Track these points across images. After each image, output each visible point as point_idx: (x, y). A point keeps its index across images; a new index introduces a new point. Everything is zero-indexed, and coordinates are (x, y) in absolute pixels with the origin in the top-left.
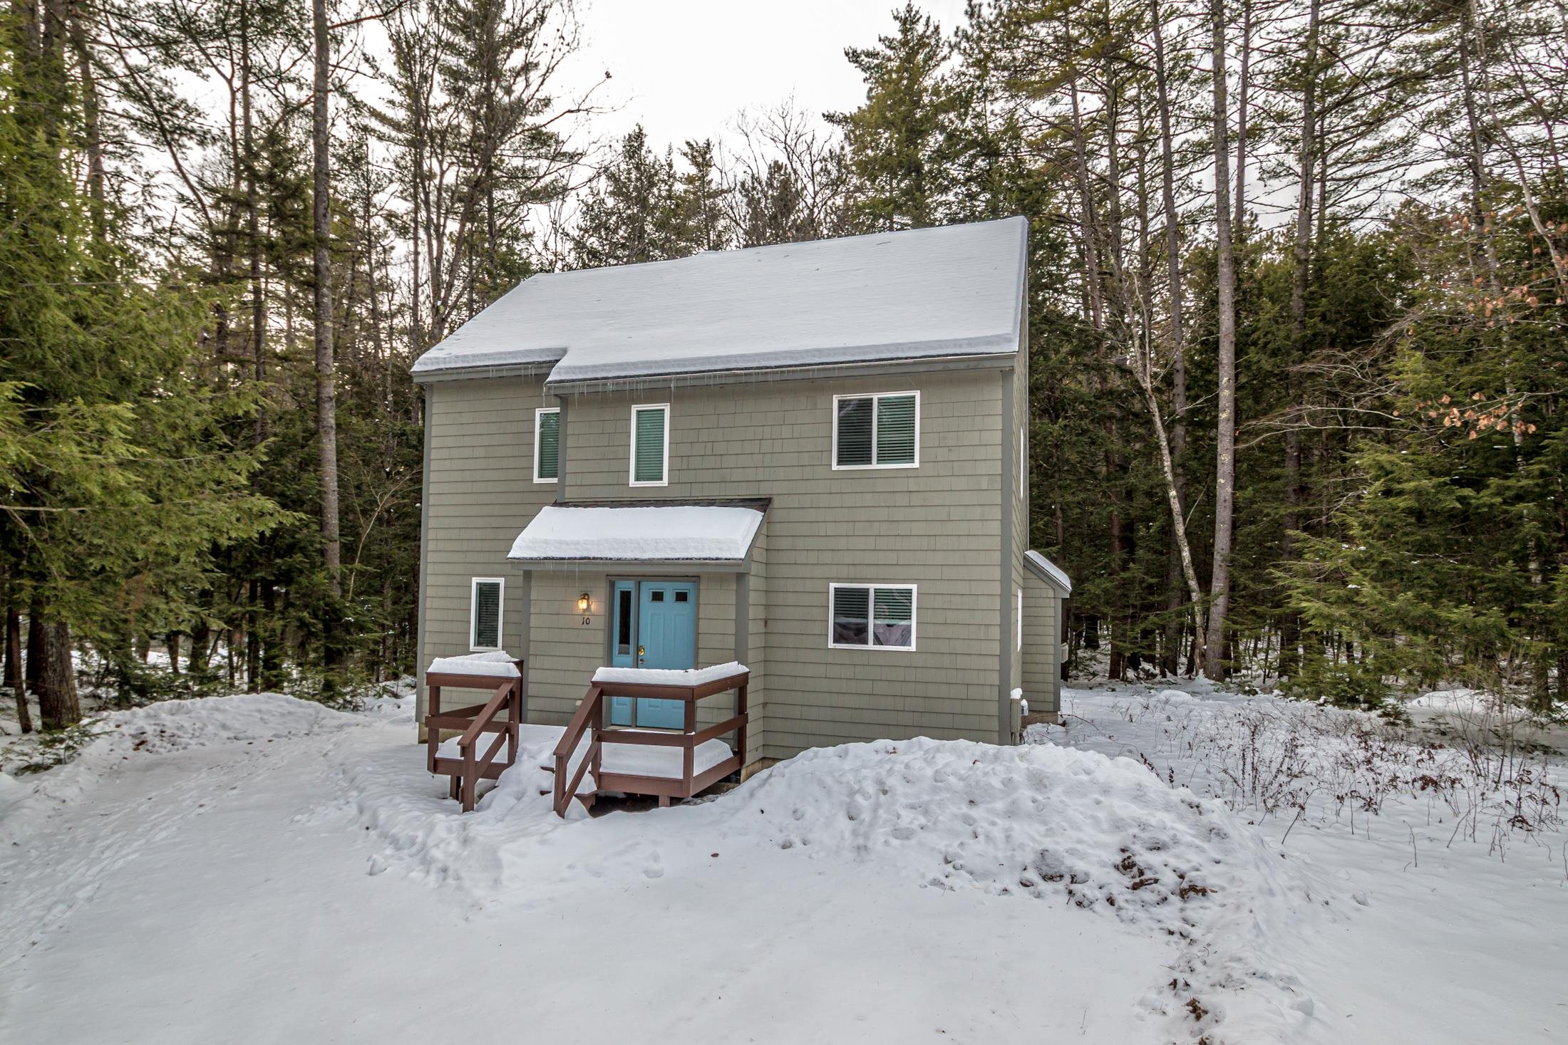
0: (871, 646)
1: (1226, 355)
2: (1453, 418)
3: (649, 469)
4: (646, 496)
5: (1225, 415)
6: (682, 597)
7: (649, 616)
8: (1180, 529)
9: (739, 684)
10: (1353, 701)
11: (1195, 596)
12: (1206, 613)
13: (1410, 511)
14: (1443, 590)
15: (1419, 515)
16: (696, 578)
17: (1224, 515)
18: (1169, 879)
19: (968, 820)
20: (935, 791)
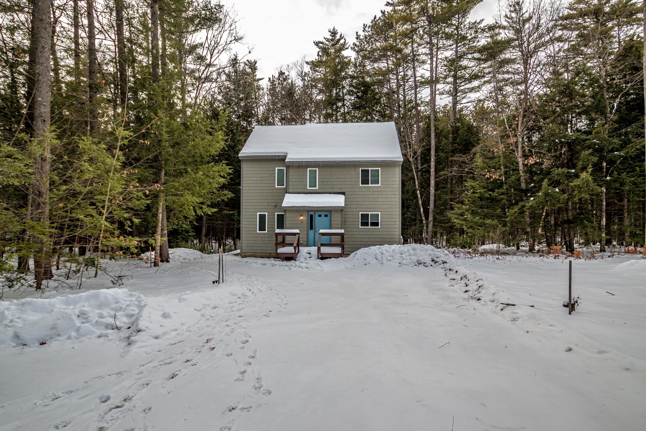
0: (369, 227)
1: (433, 152)
2: (487, 176)
3: (313, 184)
4: (312, 191)
5: (432, 170)
6: (326, 216)
7: (317, 220)
8: (420, 202)
9: (342, 235)
10: (465, 247)
11: (424, 222)
12: (427, 227)
13: (479, 197)
14: (486, 216)
15: (481, 198)
16: (330, 211)
17: (432, 198)
18: (441, 262)
19: (401, 257)
20: (393, 253)
